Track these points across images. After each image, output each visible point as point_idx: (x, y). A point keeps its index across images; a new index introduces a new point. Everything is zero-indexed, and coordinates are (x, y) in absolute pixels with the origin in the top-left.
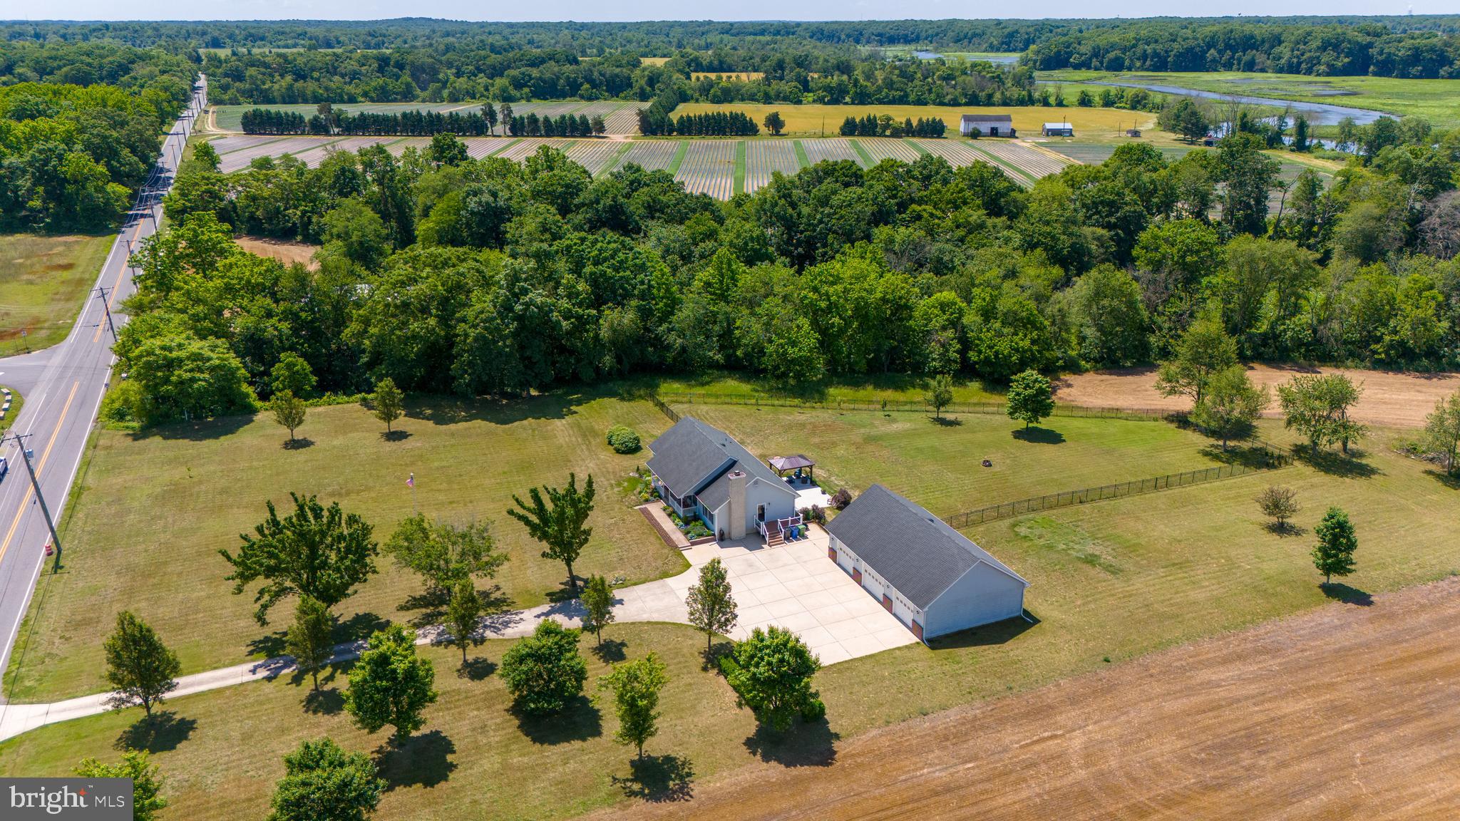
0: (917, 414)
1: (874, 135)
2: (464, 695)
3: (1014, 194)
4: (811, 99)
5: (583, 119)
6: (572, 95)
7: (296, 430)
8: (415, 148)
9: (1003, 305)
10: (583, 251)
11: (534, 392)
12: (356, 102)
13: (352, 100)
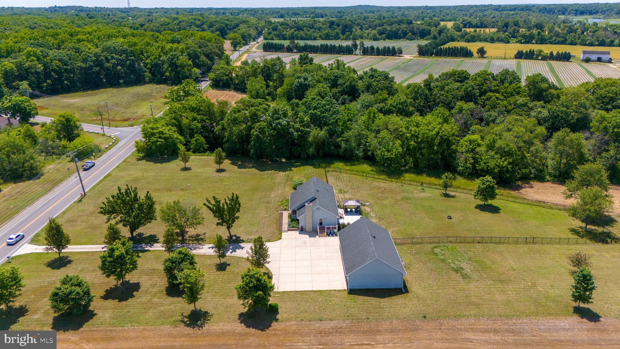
0: (438, 190)
1: (532, 59)
2: (159, 271)
3: (551, 91)
4: (515, 41)
5: (394, 48)
6: (404, 38)
7: (187, 164)
8: (295, 59)
9: (499, 143)
10: (312, 104)
11: (284, 160)
12: (316, 40)
13: (315, 39)
